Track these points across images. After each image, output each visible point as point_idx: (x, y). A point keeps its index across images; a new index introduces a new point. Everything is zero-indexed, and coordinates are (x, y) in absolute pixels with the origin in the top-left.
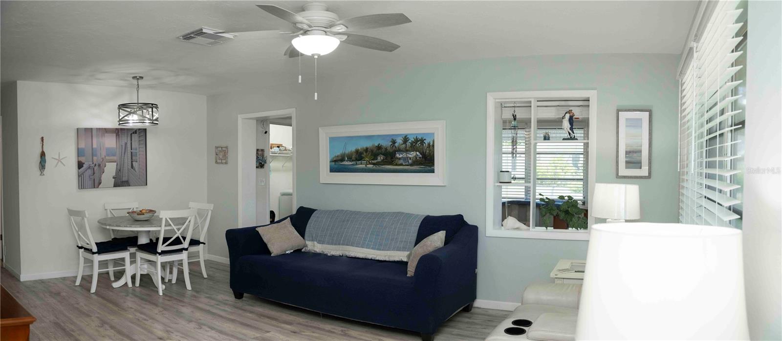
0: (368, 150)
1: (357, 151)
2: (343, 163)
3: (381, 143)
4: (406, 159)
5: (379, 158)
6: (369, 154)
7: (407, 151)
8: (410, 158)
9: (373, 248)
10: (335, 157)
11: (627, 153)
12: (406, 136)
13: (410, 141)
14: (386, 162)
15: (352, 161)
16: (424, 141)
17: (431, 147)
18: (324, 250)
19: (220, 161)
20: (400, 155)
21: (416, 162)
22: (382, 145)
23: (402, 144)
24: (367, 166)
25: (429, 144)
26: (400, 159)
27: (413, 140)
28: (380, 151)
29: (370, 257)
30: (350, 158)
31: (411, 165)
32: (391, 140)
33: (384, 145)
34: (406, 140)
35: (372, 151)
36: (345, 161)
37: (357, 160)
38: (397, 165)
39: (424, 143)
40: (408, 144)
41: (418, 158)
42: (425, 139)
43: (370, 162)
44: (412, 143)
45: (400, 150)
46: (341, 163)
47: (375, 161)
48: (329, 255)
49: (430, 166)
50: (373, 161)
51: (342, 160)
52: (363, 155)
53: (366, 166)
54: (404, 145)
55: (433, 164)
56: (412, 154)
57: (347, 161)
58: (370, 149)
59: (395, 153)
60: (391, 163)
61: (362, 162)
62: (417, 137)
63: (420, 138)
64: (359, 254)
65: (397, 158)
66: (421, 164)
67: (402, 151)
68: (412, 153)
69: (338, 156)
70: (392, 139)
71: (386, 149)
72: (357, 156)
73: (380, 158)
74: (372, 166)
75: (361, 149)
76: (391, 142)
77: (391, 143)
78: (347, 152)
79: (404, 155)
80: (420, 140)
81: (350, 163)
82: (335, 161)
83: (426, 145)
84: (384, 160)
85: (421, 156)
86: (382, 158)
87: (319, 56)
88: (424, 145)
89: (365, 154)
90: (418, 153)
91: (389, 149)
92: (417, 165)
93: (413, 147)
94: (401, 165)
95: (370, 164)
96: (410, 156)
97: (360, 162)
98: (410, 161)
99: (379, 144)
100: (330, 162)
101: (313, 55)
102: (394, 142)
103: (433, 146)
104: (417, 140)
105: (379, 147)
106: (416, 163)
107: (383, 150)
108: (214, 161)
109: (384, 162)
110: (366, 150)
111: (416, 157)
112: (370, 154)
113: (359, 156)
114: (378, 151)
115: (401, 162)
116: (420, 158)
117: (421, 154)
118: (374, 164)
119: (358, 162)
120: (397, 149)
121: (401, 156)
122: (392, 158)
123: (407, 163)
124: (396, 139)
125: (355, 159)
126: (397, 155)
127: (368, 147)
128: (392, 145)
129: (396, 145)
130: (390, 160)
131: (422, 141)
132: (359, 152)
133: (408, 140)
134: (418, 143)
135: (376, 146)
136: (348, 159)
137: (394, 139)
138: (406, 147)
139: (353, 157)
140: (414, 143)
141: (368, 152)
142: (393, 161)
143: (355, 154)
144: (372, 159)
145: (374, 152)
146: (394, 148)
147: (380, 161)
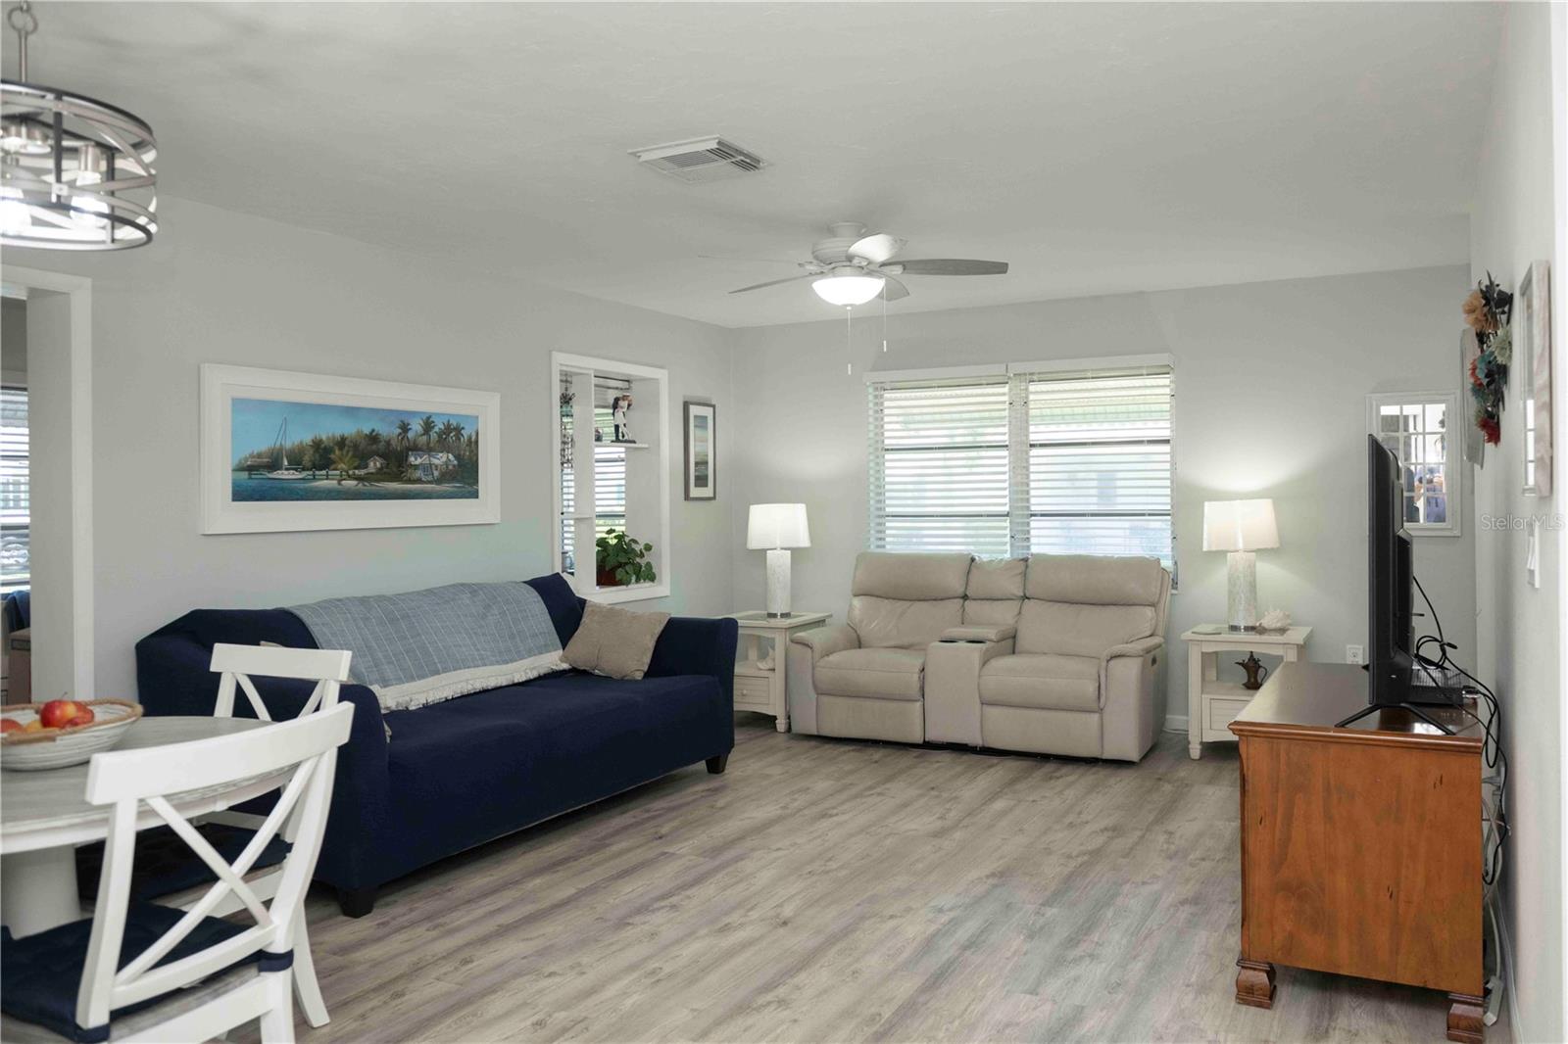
0: (347, 442)
1: (317, 445)
2: (275, 475)
3: (376, 429)
4: (428, 468)
5: (372, 464)
6: (348, 452)
7: (429, 450)
8: (436, 466)
10: (252, 456)
11: (697, 464)
12: (430, 417)
13: (436, 429)
14: (385, 473)
15: (303, 469)
16: (462, 432)
17: (473, 444)
20: (416, 459)
21: (446, 476)
22: (380, 432)
23: (422, 435)
24: (343, 482)
25: (470, 438)
26: (416, 467)
27: (442, 427)
28: (374, 447)
30: (296, 462)
31: (438, 481)
32: (398, 423)
33: (385, 434)
34: (428, 425)
35: (355, 446)
36: (280, 468)
37: (315, 466)
38: (410, 481)
39: (462, 435)
40: (434, 436)
41: (451, 467)
42: (463, 428)
43: (351, 472)
44: (440, 435)
45: (415, 448)
46: (270, 476)
47: (362, 472)
49: (470, 484)
50: (356, 472)
51: (274, 465)
52: (332, 456)
53: (339, 484)
54: (425, 438)
55: (476, 481)
56: (441, 459)
57: (287, 469)
58: (351, 442)
59: (407, 455)
60: (397, 477)
61: (330, 473)
62: (448, 421)
63: (455, 424)
65: (412, 465)
66: (454, 479)
67: (420, 450)
68: (441, 455)
69: (259, 456)
70: (402, 421)
71: (388, 443)
72: (317, 456)
73: (374, 465)
74: (355, 482)
75: (328, 438)
76: (400, 428)
77: (400, 431)
78: (288, 445)
79: (424, 459)
80: (455, 429)
81: (297, 475)
82: (250, 469)
83: (464, 439)
84: (381, 469)
85: (456, 462)
86: (378, 465)
88: (462, 439)
89: (337, 452)
90: (451, 456)
91: (394, 443)
92: (449, 481)
93: (442, 443)
94: (419, 481)
95: (350, 477)
96: (437, 462)
97: (324, 472)
98: (436, 473)
99: (373, 431)
100: (234, 470)
102: (405, 428)
103: (477, 442)
104: (448, 429)
105: (373, 438)
107: (382, 445)
109: (382, 475)
110: (342, 443)
111: (446, 464)
112: (350, 454)
113: (321, 457)
114: (369, 447)
115: (419, 474)
116: (454, 466)
117: (456, 458)
118: (359, 479)
119: (317, 473)
120: (412, 444)
121: (419, 461)
122: (400, 466)
123: (430, 478)
124: (410, 421)
125: (309, 465)
126: (412, 459)
127: (346, 435)
128: (400, 434)
129: (410, 435)
130: (395, 469)
131: (458, 430)
132: (323, 446)
133: (433, 427)
134: (452, 435)
135: (366, 435)
136: (290, 463)
137: (406, 422)
138: (428, 443)
139: (307, 460)
140: (445, 434)
141: (346, 448)
142: (403, 472)
143: (311, 452)
144: (356, 464)
145: (360, 448)
146: (405, 442)
147: (373, 471)
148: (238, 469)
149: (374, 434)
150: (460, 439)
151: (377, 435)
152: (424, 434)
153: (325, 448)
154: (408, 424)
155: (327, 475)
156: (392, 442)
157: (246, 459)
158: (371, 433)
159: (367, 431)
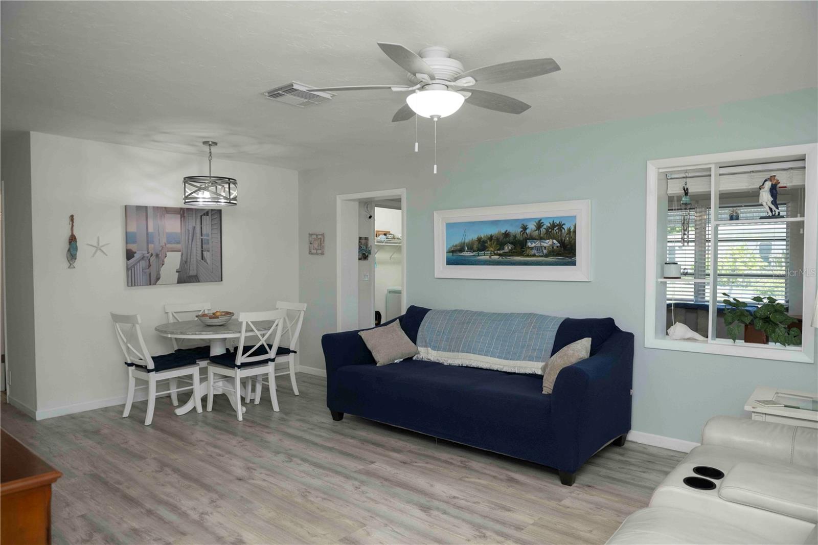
0: (493, 238)
1: (479, 240)
2: (462, 254)
4: (539, 249)
5: (506, 247)
6: (494, 242)
7: (541, 238)
8: (545, 247)
9: (499, 357)
10: (453, 246)
12: (540, 220)
13: (545, 227)
14: (514, 252)
15: (474, 251)
16: (563, 226)
17: (572, 233)
18: (440, 359)
19: (315, 251)
20: (532, 244)
21: (552, 252)
22: (511, 231)
24: (492, 257)
25: (569, 230)
26: (532, 248)
27: (549, 225)
28: (507, 239)
29: (495, 367)
30: (471, 249)
31: (546, 256)
32: (521, 225)
33: (513, 232)
34: (539, 225)
35: (498, 239)
36: (464, 251)
37: (479, 250)
38: (528, 256)
39: (563, 228)
40: (543, 230)
41: (555, 248)
42: (564, 224)
43: (496, 252)
44: (547, 230)
45: (532, 238)
46: (460, 254)
47: (502, 252)
48: (446, 364)
49: (571, 257)
50: (499, 252)
51: (462, 250)
52: (486, 245)
53: (490, 257)
54: (537, 232)
55: (574, 255)
56: (548, 243)
57: (467, 251)
58: (495, 237)
59: (526, 243)
60: (521, 254)
61: (486, 252)
62: (553, 221)
63: (558, 223)
64: (482, 363)
65: (529, 248)
66: (558, 254)
67: (535, 239)
68: (548, 241)
69: (456, 246)
70: (523, 225)
71: (515, 237)
72: (480, 245)
73: (508, 248)
74: (498, 257)
75: (484, 237)
77: (522, 229)
78: (467, 240)
79: (538, 244)
80: (557, 225)
81: (472, 254)
82: (453, 252)
83: (565, 231)
84: (512, 250)
85: (559, 245)
86: (510, 248)
87: (439, 117)
88: (563, 231)
89: (489, 243)
90: (555, 241)
91: (518, 236)
92: (554, 256)
93: (549, 234)
94: (534, 256)
95: (495, 254)
96: (545, 245)
97: (483, 252)
98: (545, 251)
99: (507, 231)
100: (447, 253)
101: (432, 117)
102: (525, 228)
103: (575, 232)
104: (553, 226)
105: (506, 235)
106: (552, 254)
107: (511, 238)
108: (307, 252)
109: (512, 253)
110: (491, 238)
111: (552, 246)
112: (495, 243)
113: (482, 245)
114: (505, 239)
115: (533, 252)
116: (558, 247)
117: (559, 242)
118: (500, 255)
119: (480, 253)
120: (529, 236)
121: (534, 245)
122: (522, 248)
123: (541, 254)
124: (527, 224)
125: (476, 249)
126: (529, 244)
127: (493, 234)
128: (522, 231)
129: (528, 231)
130: (519, 250)
131: (560, 226)
132: (482, 240)
133: (543, 225)
134: (555, 229)
135: (503, 233)
136: (468, 249)
137: (525, 225)
138: (540, 234)
139: (475, 247)
140: (550, 228)
141: (493, 240)
142: (524, 251)
143: (477, 243)
144: (498, 248)
145: (500, 240)
146: (525, 235)
147: (507, 251)
148: (448, 252)
149: (507, 232)
150: (562, 231)
151: (509, 233)
152: (536, 230)
153: (483, 241)
154: (527, 226)
155: (484, 254)
156: (517, 236)
157: (451, 248)
158: (505, 232)
159: (503, 231)
